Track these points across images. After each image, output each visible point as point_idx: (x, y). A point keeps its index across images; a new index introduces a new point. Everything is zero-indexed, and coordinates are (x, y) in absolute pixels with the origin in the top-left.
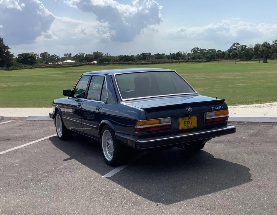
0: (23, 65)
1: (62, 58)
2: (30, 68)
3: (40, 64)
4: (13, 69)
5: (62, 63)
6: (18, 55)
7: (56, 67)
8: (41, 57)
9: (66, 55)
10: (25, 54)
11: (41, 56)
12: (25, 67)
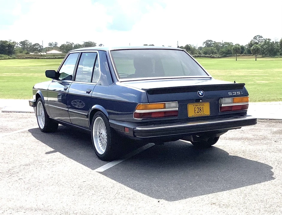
2: (8, 59)
3: (19, 54)
5: (45, 54)
7: (38, 58)
8: (20, 46)
9: (50, 44)
10: (2, 41)
11: (21, 44)
12: (1, 57)
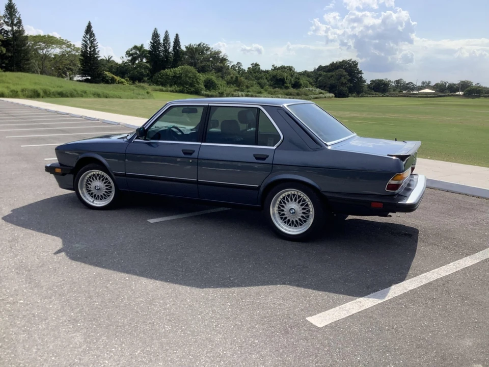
0: (374, 93)
1: (419, 86)
2: (381, 97)
3: (393, 92)
4: (363, 97)
5: (417, 92)
6: (371, 81)
7: (410, 97)
8: (394, 85)
9: (423, 83)
10: (378, 80)
11: (395, 83)
12: (376, 94)
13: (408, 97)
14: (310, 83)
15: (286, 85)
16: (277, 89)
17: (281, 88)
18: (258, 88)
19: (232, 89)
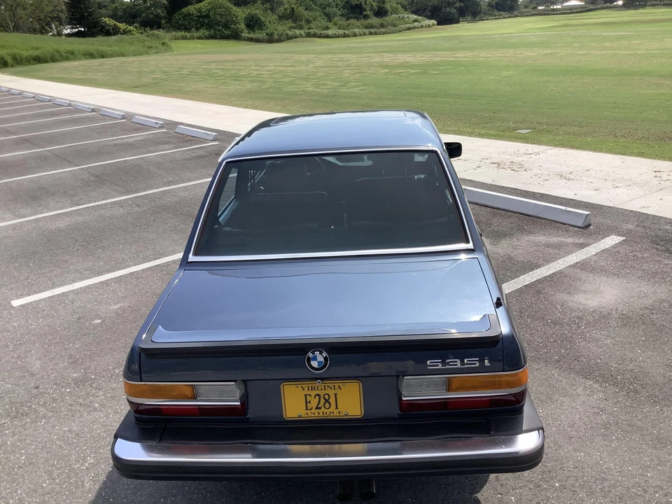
0: (496, 13)
2: (507, 18)
3: (524, 10)
4: (482, 20)
5: (560, 7)
7: (548, 14)
12: (499, 15)
13: (545, 15)
14: (403, 7)
15: (364, 13)
16: (352, 21)
17: (358, 19)
18: (324, 22)
19: (285, 28)
